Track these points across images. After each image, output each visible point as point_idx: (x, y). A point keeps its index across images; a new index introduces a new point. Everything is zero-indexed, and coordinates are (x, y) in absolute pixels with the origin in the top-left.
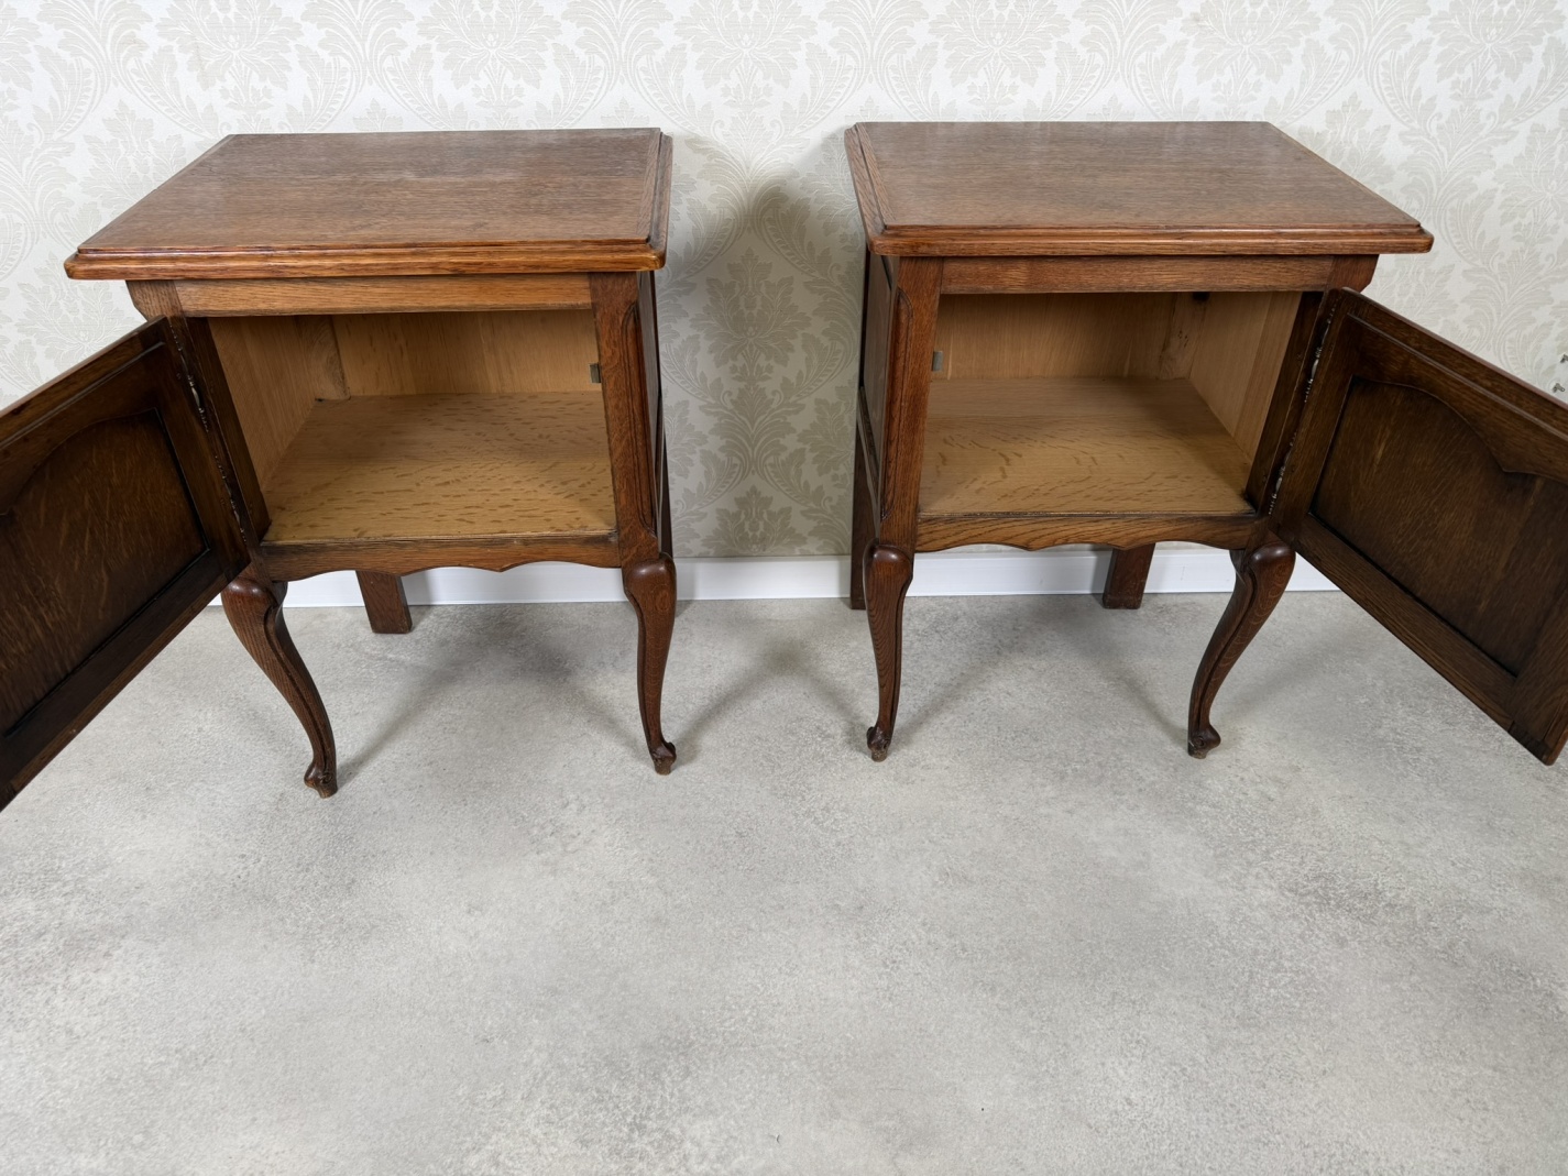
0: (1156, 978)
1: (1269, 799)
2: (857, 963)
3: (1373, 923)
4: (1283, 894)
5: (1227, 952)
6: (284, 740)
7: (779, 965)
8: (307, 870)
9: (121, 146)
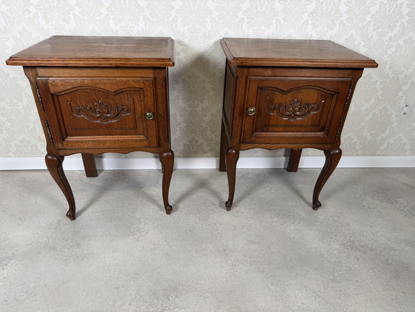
0: (308, 269)
1: (335, 221)
2: (224, 266)
3: (366, 254)
4: (341, 246)
5: (327, 262)
6: (60, 205)
7: (202, 266)
8: (66, 241)
9: (23, 39)
